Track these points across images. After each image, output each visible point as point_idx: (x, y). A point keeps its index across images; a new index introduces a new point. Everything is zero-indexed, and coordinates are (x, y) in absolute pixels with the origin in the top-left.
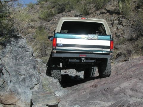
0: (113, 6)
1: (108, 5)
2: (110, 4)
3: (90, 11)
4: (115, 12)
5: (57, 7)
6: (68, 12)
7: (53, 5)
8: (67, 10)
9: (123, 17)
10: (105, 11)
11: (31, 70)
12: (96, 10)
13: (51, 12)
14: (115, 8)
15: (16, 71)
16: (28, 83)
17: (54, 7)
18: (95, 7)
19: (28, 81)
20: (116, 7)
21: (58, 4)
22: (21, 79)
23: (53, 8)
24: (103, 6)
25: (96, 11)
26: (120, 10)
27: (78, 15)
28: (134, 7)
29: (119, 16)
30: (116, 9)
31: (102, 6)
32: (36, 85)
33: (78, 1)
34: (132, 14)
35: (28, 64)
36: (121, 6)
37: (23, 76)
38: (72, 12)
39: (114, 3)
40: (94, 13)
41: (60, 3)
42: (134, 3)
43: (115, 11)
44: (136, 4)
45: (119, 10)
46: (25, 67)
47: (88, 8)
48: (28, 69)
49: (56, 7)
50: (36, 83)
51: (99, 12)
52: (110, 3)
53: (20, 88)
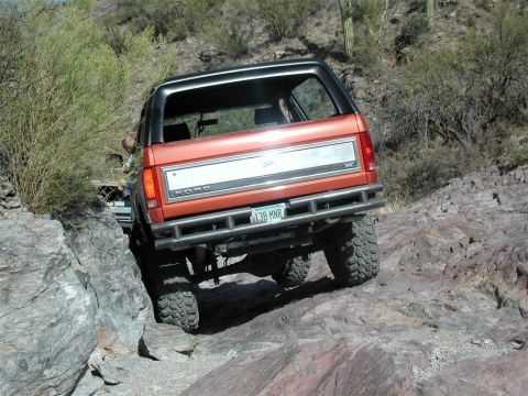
0: (326, 31)
1: (309, 26)
2: (317, 25)
3: (252, 44)
4: (333, 50)
5: (137, 22)
6: (175, 40)
7: (123, 11)
8: (174, 35)
9: (357, 72)
10: (302, 46)
11: (129, 279)
12: (271, 42)
13: (117, 40)
14: (333, 37)
15: (104, 282)
16: (126, 307)
17: (129, 19)
18: (268, 28)
19: (126, 301)
20: (337, 35)
21: (142, 11)
22: (114, 300)
23: (124, 22)
24: (295, 29)
25: (271, 45)
26: (349, 45)
27: (212, 53)
28: (390, 39)
29: (345, 66)
30: (335, 42)
31: (290, 28)
32: (141, 309)
33: (211, 5)
34: (386, 62)
35: (122, 266)
36: (350, 34)
37: (116, 294)
38: (189, 41)
39: (332, 22)
40: (264, 51)
41: (151, 9)
42: (393, 26)
43: (332, 47)
44: (397, 30)
45: (344, 47)
46: (119, 272)
47: (245, 32)
48: (124, 276)
49: (134, 20)
50: (142, 306)
51: (280, 47)
52: (316, 20)
53: (114, 317)
